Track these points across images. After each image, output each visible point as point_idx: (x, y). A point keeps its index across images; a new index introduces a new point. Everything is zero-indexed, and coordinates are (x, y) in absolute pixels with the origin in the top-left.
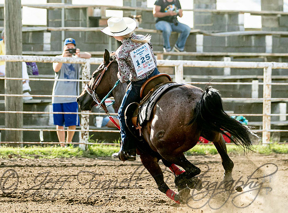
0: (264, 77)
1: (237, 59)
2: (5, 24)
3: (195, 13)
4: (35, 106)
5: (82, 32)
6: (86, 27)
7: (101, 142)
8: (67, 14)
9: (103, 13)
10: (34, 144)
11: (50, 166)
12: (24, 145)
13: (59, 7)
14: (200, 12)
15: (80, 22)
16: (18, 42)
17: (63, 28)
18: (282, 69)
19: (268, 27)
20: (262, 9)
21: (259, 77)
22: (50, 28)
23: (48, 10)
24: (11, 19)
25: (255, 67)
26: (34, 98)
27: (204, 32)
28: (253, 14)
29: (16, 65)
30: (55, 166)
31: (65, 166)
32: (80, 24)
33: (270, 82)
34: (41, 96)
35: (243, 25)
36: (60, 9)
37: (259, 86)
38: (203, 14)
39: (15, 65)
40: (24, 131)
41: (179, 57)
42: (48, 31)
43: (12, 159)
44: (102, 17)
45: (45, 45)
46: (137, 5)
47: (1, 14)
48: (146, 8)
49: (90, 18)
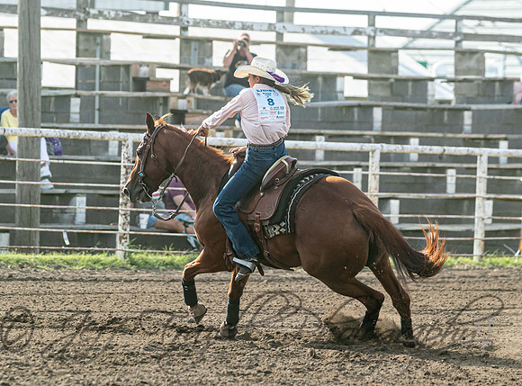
0: (370, 163)
1: (334, 139)
2: (18, 85)
4: (57, 198)
5: (122, 97)
6: (129, 90)
7: (145, 249)
9: (153, 73)
10: (54, 250)
11: (75, 281)
12: (41, 251)
13: (92, 62)
15: (121, 84)
16: (35, 109)
17: (97, 92)
18: (395, 153)
19: (377, 96)
20: (369, 71)
21: (363, 164)
22: (79, 92)
23: (79, 67)
24: (26, 78)
25: (358, 150)
26: (56, 187)
28: (357, 77)
29: (33, 142)
30: (81, 280)
31: (96, 280)
32: (121, 88)
33: (378, 171)
34: (65, 184)
35: (342, 92)
36: (94, 66)
37: (363, 175)
39: (30, 141)
40: (41, 232)
42: (77, 96)
43: (24, 269)
44: (151, 79)
45: (72, 115)
46: (199, 63)
47: (14, 71)
48: (211, 66)
49: (134, 79)
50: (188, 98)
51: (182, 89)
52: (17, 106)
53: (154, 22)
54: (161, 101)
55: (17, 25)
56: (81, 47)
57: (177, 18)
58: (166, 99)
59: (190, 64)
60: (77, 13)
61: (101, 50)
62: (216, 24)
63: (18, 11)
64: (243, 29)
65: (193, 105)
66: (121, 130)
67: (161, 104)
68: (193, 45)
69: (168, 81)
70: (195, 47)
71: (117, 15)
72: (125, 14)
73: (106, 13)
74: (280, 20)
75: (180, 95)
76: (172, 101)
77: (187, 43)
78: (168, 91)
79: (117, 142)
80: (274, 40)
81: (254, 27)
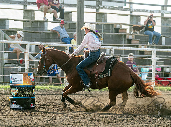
2: (77, 31)
3: (162, 27)
5: (111, 35)
6: (113, 33)
8: (105, 27)
9: (121, 27)
13: (101, 23)
14: (164, 27)
15: (110, 30)
17: (103, 33)
23: (96, 25)
27: (166, 36)
30: (97, 95)
31: (102, 95)
32: (110, 32)
36: (102, 24)
38: (165, 28)
41: (154, 47)
44: (120, 29)
46: (136, 23)
47: (75, 26)
48: (140, 24)
49: (115, 29)
50: (132, 35)
51: (130, 32)
52: (77, 37)
53: (121, 10)
54: (124, 36)
55: (76, 11)
56: (97, 18)
57: (129, 9)
58: (125, 35)
59: (133, 24)
60: (96, 7)
61: (104, 19)
62: (141, 11)
63: (77, 6)
64: (150, 12)
65: (134, 37)
66: (110, 46)
67: (123, 37)
68: (134, 17)
69: (126, 29)
70: (135, 18)
71: (109, 7)
72: (112, 7)
73: (105, 7)
74: (163, 9)
75: (130, 34)
76: (127, 36)
77: (132, 17)
78: (126, 33)
79: (109, 49)
80: (161, 16)
81: (154, 12)
